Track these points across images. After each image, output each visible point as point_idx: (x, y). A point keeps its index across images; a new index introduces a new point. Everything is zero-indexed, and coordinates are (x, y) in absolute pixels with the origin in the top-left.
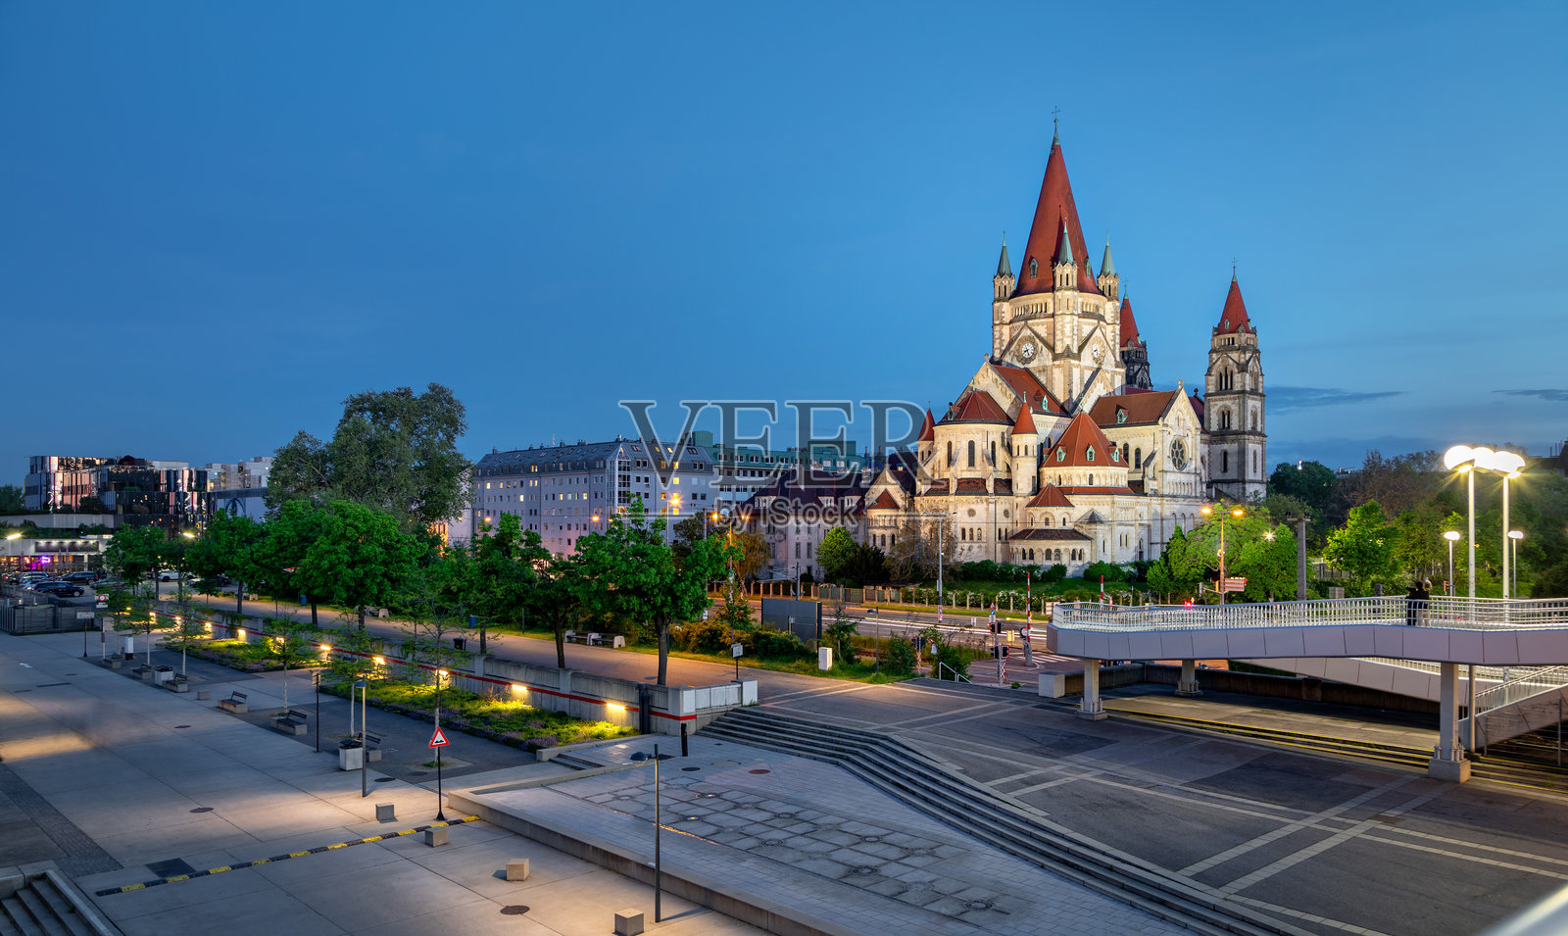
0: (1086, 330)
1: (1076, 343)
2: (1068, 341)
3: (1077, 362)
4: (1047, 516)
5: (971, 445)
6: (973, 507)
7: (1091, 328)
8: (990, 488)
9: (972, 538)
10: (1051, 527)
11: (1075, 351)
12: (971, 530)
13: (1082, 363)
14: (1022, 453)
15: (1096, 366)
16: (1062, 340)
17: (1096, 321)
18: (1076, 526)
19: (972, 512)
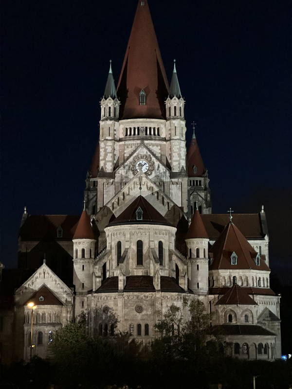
4: (247, 313)
5: (161, 244)
18: (259, 322)
19: (173, 308)
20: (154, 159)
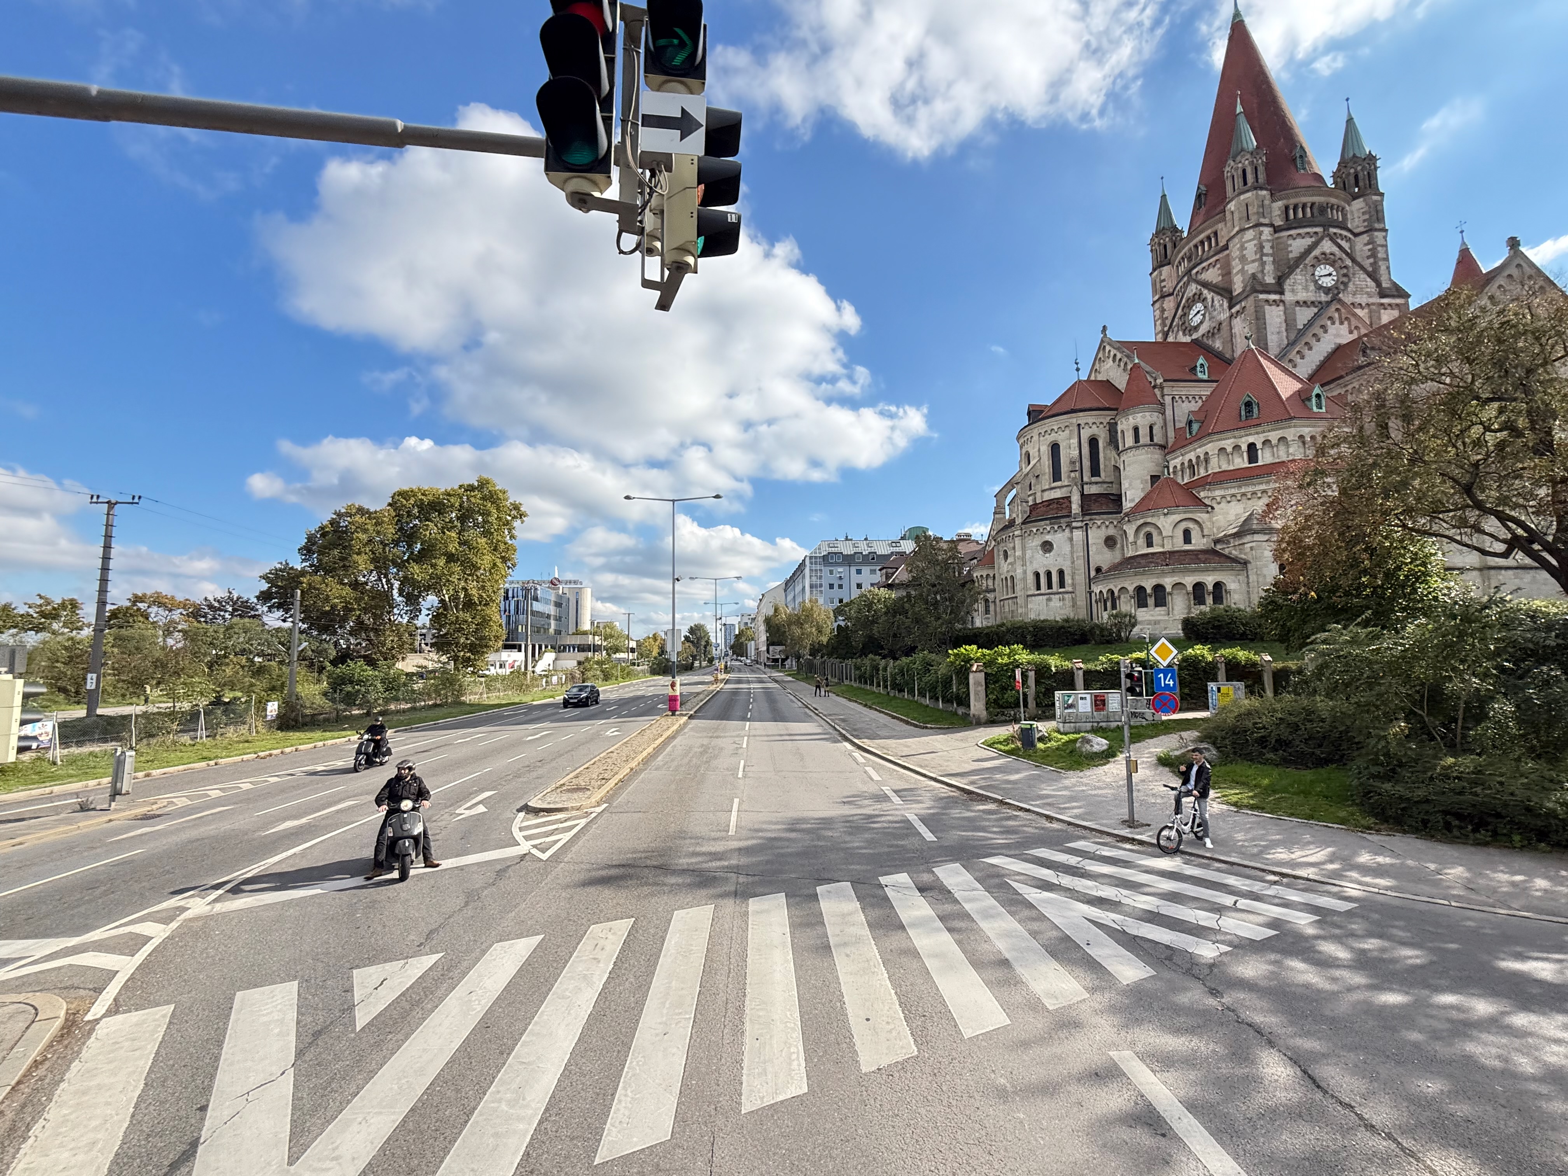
0: (1297, 246)
1: (1269, 268)
2: (1252, 268)
3: (1276, 297)
5: (1055, 448)
6: (1048, 538)
7: (1308, 241)
8: (1076, 508)
9: (1050, 586)
10: (1155, 549)
11: (1270, 279)
12: (1049, 574)
13: (1288, 297)
14: (1130, 441)
15: (1324, 298)
16: (1242, 271)
17: (1319, 230)
18: (1217, 541)
19: (1047, 547)
20: (1205, 292)
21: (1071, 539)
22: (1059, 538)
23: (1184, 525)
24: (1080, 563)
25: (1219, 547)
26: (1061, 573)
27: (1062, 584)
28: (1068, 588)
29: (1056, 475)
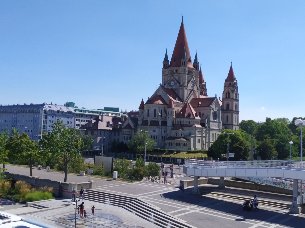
0: (189, 78)
1: (186, 82)
2: (184, 81)
3: (186, 88)
4: (177, 133)
5: (155, 111)
6: (155, 129)
7: (191, 78)
8: (160, 123)
10: (178, 136)
11: (186, 84)
12: (154, 136)
13: (188, 88)
14: (170, 114)
15: (192, 89)
17: (192, 76)
18: (185, 136)
19: (154, 131)
20: (175, 80)
21: (159, 130)
22: (157, 130)
23: (182, 133)
24: (160, 135)
25: (185, 137)
26: (156, 136)
27: (156, 138)
28: (158, 139)
29: (155, 116)
